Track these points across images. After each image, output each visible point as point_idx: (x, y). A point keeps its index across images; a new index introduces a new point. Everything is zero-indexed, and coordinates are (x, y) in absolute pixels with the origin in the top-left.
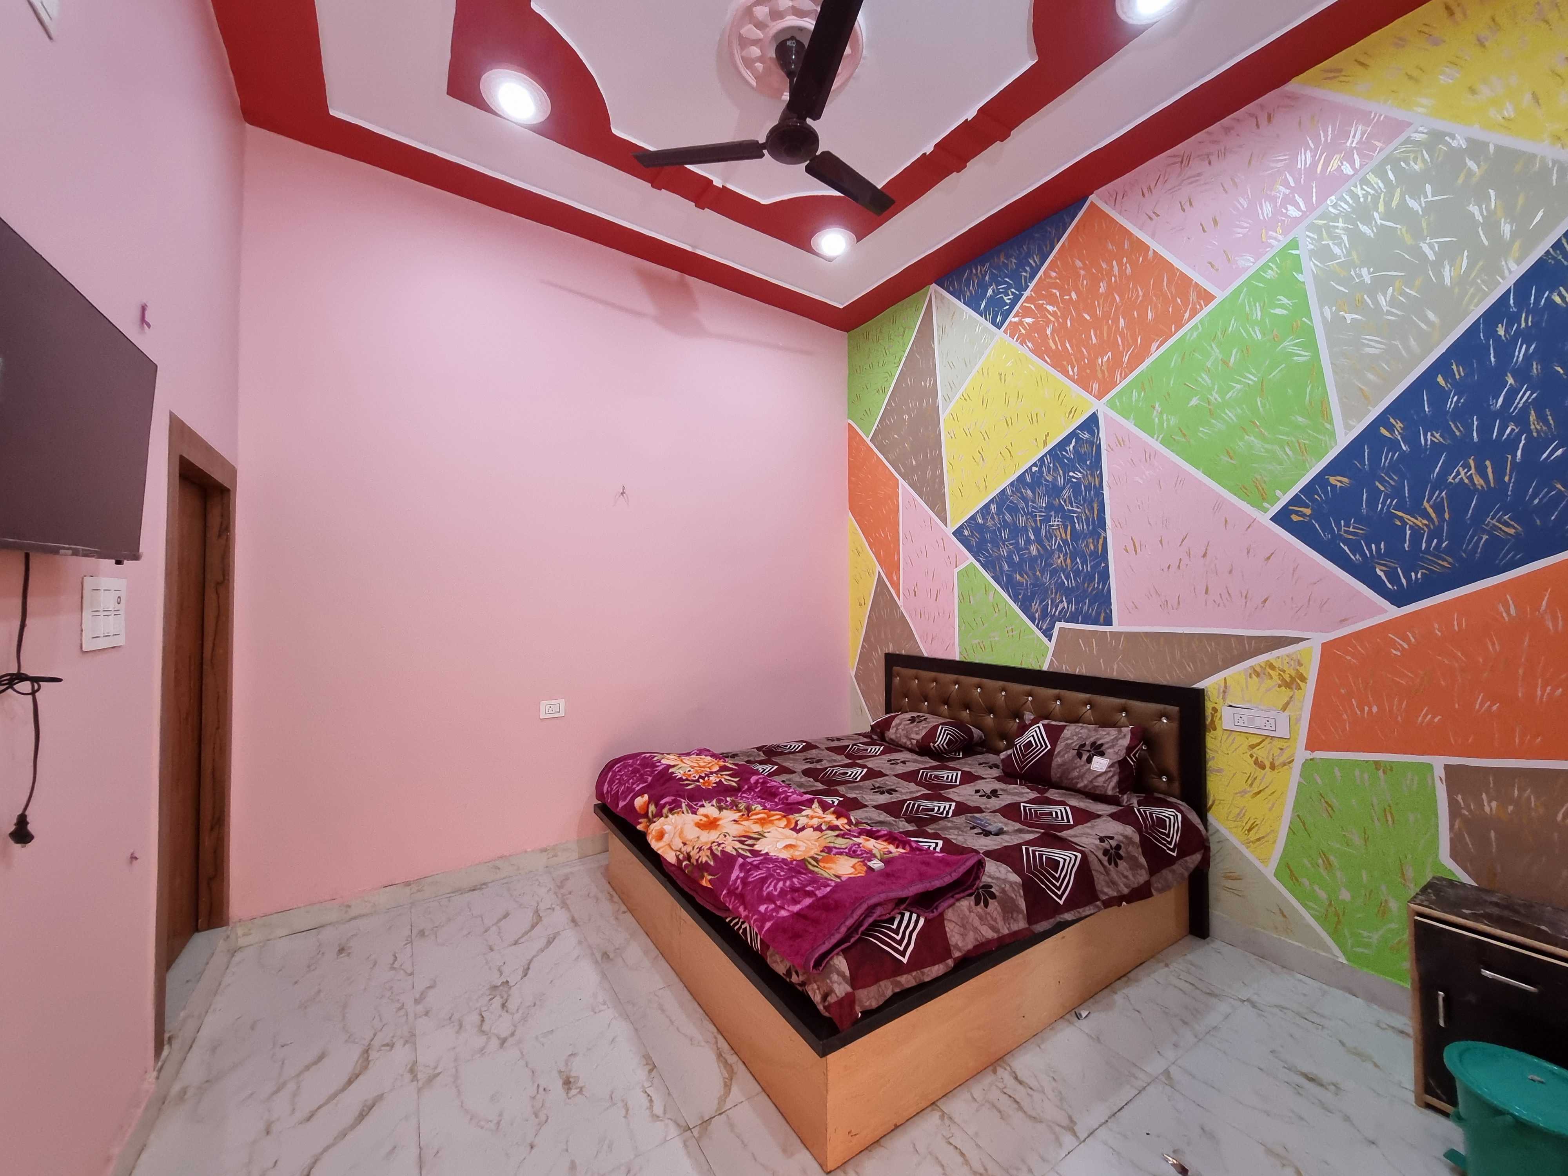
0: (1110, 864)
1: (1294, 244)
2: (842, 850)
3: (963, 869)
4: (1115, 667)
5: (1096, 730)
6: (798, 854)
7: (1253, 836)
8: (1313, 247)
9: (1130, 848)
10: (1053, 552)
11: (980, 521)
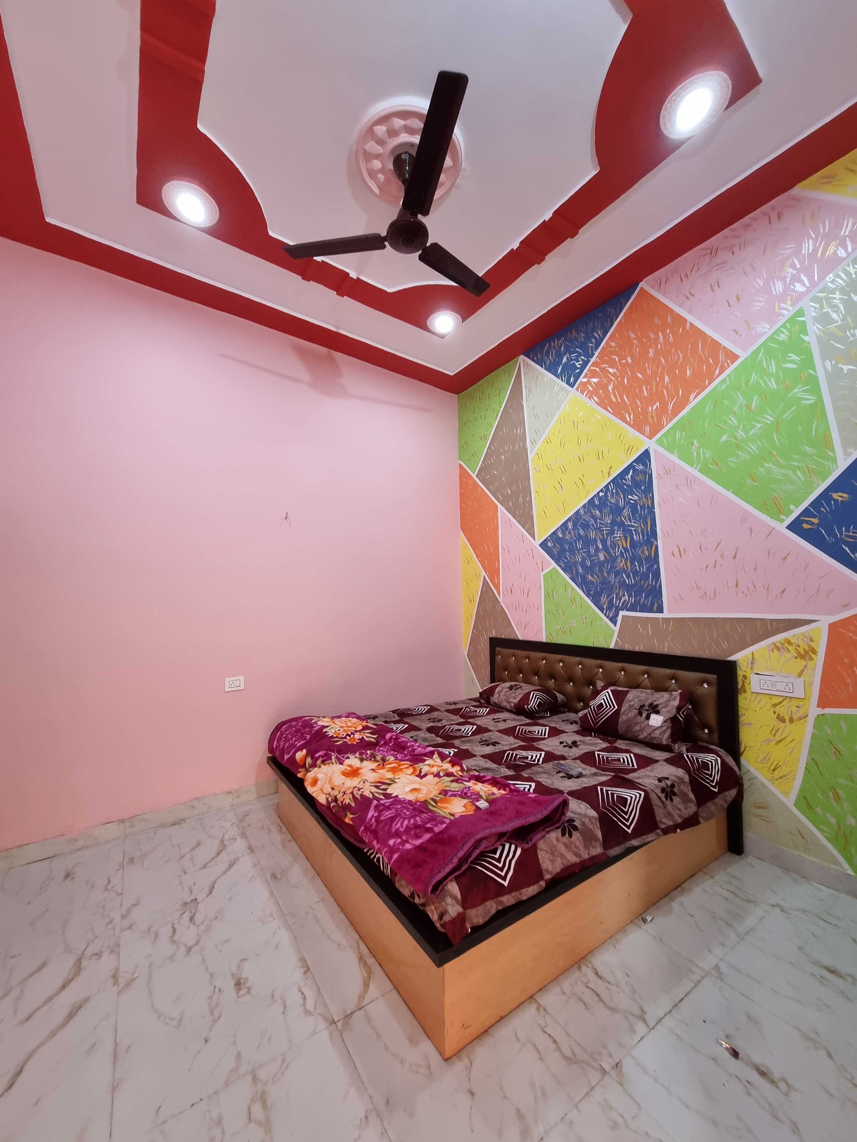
0: (667, 800)
1: (800, 313)
2: (456, 793)
3: (551, 807)
4: (666, 645)
5: (652, 694)
6: (421, 796)
7: (776, 774)
8: (816, 314)
9: (682, 787)
10: (616, 557)
11: (560, 535)
